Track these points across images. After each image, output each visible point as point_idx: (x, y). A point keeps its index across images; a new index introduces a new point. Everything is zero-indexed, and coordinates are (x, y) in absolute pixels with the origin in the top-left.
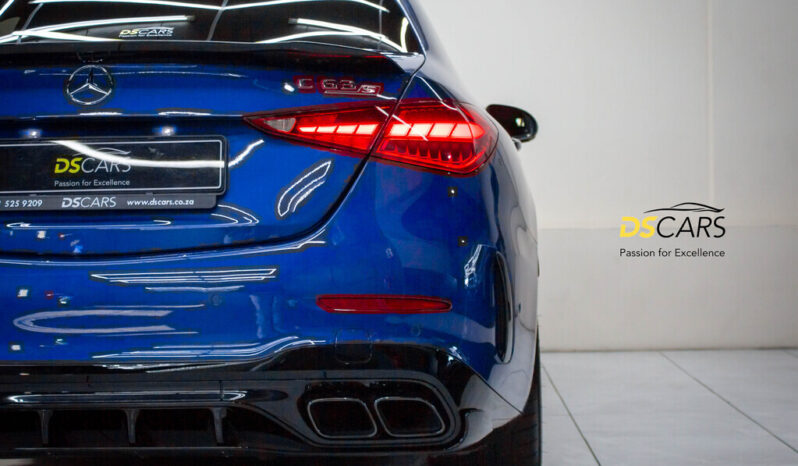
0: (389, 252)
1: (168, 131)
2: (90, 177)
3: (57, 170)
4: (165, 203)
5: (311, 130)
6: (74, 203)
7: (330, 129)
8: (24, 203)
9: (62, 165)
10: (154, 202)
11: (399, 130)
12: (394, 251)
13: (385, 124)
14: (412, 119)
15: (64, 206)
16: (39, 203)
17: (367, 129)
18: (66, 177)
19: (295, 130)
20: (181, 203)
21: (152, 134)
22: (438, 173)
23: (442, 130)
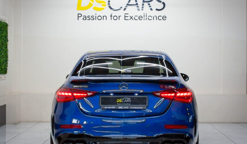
0: (173, 116)
1: (136, 94)
2: (124, 103)
3: (117, 102)
4: (137, 108)
5: (163, 95)
6: (121, 108)
7: (166, 95)
8: (112, 107)
9: (118, 101)
10: (135, 108)
11: (178, 95)
12: (174, 116)
13: (176, 93)
14: (181, 92)
15: (119, 108)
16: (114, 107)
17: (173, 95)
18: (119, 103)
19: (160, 95)
20: (140, 108)
21: (134, 95)
22: (184, 102)
23: (185, 94)
